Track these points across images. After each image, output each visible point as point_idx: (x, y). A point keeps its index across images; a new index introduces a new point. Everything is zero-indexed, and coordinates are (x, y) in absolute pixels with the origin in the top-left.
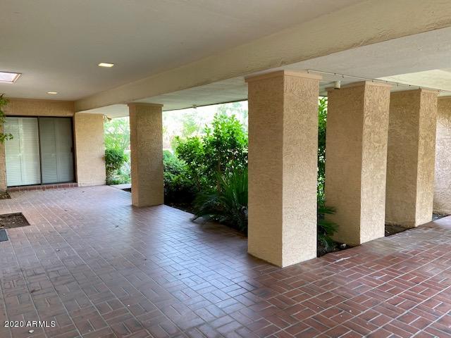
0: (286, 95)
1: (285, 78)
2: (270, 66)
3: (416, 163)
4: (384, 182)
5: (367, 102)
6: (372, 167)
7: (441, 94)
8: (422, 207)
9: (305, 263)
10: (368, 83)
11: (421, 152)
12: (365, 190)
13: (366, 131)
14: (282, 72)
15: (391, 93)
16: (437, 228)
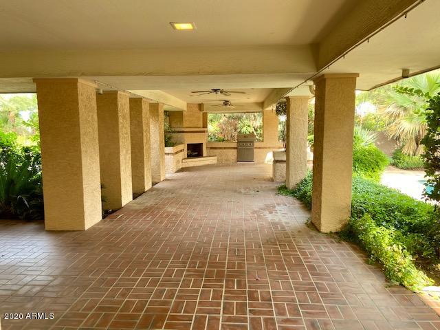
0: (80, 97)
1: (78, 84)
2: (69, 74)
3: (142, 148)
4: (130, 162)
5: (119, 106)
6: (124, 152)
7: (151, 102)
8: (147, 178)
9: (98, 224)
10: (119, 92)
11: (145, 141)
12: (122, 168)
13: (120, 126)
14: (77, 79)
15: (130, 99)
16: (158, 190)
